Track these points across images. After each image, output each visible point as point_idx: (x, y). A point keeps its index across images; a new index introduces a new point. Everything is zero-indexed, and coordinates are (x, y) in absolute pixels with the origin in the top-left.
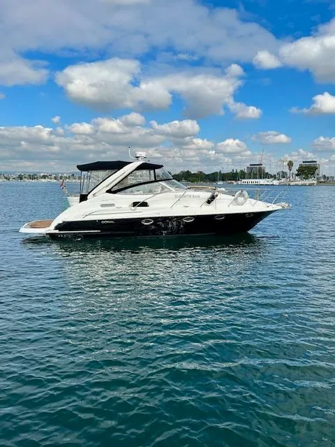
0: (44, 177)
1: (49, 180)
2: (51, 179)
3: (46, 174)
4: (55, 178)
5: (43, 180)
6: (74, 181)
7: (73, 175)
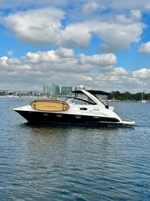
0: (10, 94)
1: (14, 96)
2: (15, 95)
3: (12, 92)
4: (18, 95)
5: (9, 96)
6: (31, 97)
7: (31, 93)
